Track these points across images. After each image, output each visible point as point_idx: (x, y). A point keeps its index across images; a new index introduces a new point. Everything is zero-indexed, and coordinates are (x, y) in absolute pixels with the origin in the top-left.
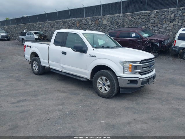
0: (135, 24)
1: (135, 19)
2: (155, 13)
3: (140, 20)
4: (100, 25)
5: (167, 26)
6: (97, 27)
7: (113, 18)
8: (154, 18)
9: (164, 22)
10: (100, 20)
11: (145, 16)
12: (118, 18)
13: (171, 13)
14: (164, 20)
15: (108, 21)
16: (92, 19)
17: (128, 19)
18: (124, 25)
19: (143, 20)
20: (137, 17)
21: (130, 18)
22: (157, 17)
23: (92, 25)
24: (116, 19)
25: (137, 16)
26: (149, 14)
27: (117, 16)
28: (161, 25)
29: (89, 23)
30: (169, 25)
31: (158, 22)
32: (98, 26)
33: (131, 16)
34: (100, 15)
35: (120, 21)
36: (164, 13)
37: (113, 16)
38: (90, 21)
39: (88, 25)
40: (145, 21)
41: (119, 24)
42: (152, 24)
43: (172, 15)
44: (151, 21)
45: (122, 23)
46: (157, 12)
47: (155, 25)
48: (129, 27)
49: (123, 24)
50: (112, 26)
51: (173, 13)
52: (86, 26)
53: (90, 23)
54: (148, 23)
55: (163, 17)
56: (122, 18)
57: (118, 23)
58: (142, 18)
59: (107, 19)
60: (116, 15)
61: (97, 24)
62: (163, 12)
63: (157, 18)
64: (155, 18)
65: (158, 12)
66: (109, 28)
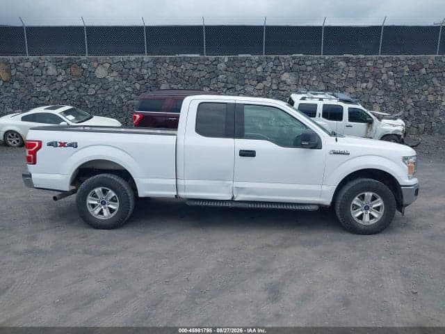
0: (185, 82)
1: (184, 71)
2: (226, 60)
3: (196, 74)
4: (89, 79)
5: (252, 89)
6: (77, 83)
7: (124, 63)
8: (224, 72)
9: (247, 81)
10: (85, 66)
11: (206, 65)
12: (139, 65)
13: (257, 64)
14: (246, 76)
15: (110, 70)
16: (57, 63)
17: (166, 69)
18: (158, 83)
19: (203, 73)
20: (189, 66)
21: (171, 67)
22: (232, 70)
23: (60, 79)
24: (133, 66)
25: (187, 64)
26: (214, 63)
27: (137, 60)
28: (242, 87)
29: (50, 73)
30: (257, 88)
31: (236, 81)
32: (80, 80)
33: (173, 62)
34: (83, 54)
35: (145, 71)
36: (243, 64)
37: (125, 60)
38: (50, 68)
39: (43, 77)
40: (207, 76)
41: (144, 79)
42: (223, 85)
43: (259, 69)
44: (220, 76)
45: (151, 78)
46: (229, 60)
47: (231, 86)
48: (173, 89)
49: (154, 80)
50: (124, 82)
51: (260, 64)
52: (38, 79)
53: (52, 71)
54: (214, 81)
55: (242, 70)
56: (151, 64)
57: (140, 78)
58: (200, 69)
59: (108, 65)
60: (133, 58)
61: (77, 76)
62: (242, 60)
63: (231, 72)
64: (227, 71)
65: (232, 59)
66: (117, 87)
